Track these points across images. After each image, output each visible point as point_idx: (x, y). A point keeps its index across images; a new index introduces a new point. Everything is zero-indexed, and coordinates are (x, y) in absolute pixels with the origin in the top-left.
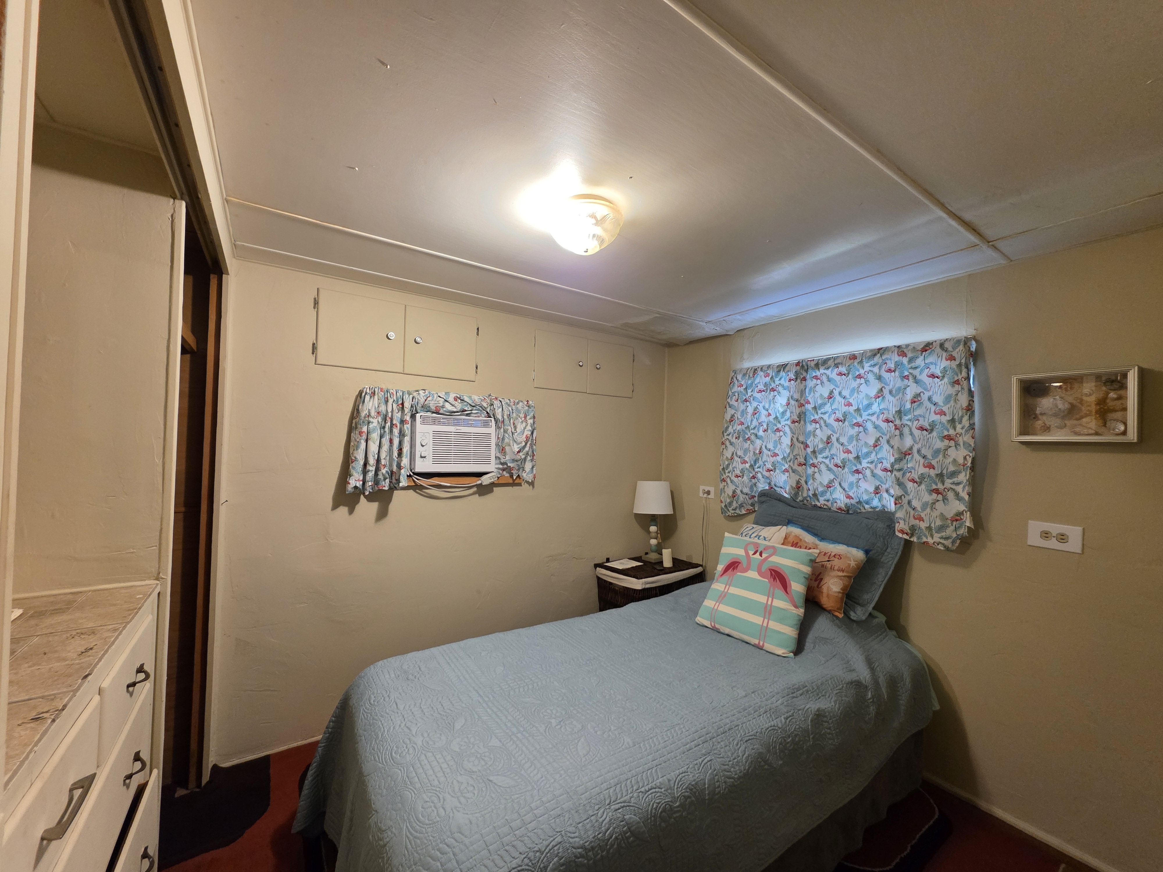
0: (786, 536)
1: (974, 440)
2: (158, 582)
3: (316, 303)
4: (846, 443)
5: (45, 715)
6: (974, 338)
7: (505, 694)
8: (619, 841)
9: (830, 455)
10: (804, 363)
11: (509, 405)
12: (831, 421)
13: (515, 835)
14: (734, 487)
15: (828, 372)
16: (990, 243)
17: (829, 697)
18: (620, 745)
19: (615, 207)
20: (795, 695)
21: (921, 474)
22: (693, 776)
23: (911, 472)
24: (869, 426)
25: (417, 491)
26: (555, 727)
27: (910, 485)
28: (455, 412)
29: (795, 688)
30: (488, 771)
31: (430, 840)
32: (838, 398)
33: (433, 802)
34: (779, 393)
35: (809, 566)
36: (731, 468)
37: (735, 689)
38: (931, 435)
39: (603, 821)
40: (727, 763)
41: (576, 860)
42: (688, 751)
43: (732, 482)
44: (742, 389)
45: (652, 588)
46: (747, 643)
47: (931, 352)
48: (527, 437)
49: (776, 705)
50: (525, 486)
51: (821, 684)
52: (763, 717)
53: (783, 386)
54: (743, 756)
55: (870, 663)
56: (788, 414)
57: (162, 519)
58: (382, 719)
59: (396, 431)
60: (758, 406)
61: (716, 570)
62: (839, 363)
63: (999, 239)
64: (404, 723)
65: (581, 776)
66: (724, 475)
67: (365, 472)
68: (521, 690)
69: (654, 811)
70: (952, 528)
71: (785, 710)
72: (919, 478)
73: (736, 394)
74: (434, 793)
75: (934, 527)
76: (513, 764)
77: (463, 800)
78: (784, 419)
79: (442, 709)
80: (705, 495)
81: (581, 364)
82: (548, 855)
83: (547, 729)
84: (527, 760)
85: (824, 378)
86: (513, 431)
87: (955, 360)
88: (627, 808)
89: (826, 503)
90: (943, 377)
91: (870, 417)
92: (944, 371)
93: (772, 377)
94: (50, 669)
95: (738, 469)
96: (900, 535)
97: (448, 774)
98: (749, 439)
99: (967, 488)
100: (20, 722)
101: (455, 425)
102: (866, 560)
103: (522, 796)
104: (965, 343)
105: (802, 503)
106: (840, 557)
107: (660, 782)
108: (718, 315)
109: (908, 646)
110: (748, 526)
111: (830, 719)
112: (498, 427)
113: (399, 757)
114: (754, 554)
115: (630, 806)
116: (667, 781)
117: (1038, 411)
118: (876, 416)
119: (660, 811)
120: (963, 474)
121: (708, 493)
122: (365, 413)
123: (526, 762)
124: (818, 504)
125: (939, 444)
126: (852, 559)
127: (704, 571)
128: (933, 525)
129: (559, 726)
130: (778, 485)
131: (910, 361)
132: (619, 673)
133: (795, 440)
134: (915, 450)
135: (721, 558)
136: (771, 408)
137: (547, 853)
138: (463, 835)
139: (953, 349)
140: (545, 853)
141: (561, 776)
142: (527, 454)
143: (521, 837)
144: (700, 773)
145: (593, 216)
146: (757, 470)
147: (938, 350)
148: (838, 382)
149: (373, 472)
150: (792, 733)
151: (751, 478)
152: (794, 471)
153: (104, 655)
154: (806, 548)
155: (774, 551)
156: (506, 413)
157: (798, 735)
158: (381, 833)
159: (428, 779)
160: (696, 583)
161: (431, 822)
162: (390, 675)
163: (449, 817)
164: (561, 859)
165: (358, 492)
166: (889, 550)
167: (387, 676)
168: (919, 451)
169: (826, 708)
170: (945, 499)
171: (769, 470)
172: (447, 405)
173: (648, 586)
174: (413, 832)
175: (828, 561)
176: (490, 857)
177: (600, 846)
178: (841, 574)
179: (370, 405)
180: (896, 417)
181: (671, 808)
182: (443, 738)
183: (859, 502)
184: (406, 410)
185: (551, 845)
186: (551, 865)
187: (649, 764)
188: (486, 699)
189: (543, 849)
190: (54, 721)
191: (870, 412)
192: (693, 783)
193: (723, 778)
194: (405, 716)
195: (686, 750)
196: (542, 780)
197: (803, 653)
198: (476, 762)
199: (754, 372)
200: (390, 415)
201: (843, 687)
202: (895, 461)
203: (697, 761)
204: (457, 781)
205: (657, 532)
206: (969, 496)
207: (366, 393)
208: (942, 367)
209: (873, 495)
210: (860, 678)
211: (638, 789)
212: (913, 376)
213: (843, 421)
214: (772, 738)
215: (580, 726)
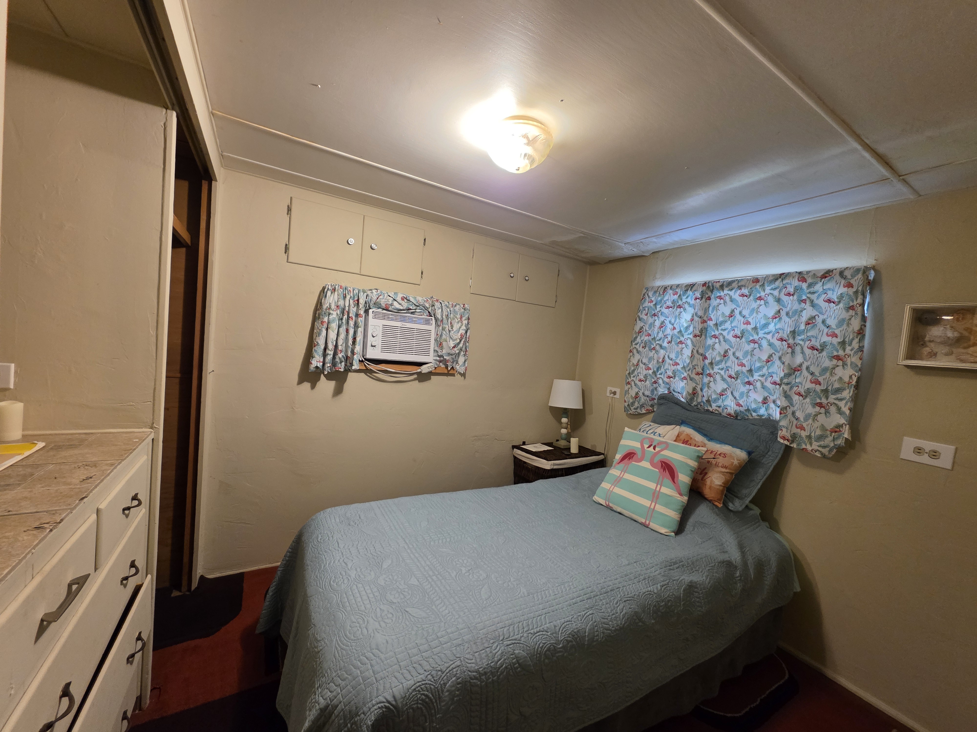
0: (678, 434)
1: (861, 361)
2: (152, 430)
3: (289, 210)
4: (741, 358)
5: (45, 525)
6: (873, 268)
7: (426, 544)
8: (508, 670)
9: (725, 367)
10: (710, 284)
11: (448, 307)
12: (730, 337)
13: (422, 656)
14: (637, 390)
15: (732, 293)
16: (901, 178)
17: (702, 572)
18: (517, 594)
19: (546, 128)
20: (671, 567)
21: (808, 389)
22: (576, 625)
23: (798, 386)
24: (764, 343)
25: (368, 374)
26: (464, 574)
27: (796, 398)
28: (401, 310)
29: (672, 562)
30: (406, 603)
31: (354, 652)
32: (738, 316)
33: (358, 623)
34: (685, 309)
35: (696, 461)
36: (636, 373)
37: (620, 558)
38: (821, 355)
39: (496, 653)
40: (607, 617)
41: (471, 681)
42: (573, 604)
43: (635, 385)
44: (652, 305)
45: (559, 469)
46: (636, 521)
47: (831, 279)
48: (461, 335)
49: (654, 574)
50: (458, 376)
51: (696, 561)
52: (642, 583)
53: (689, 304)
54: (621, 613)
55: (741, 547)
56: (691, 329)
57: (155, 380)
58: (325, 554)
59: (352, 323)
60: (665, 321)
61: (615, 458)
62: (742, 286)
63: (910, 173)
64: (343, 559)
65: (481, 615)
66: (629, 379)
67: (325, 355)
68: (440, 541)
69: (539, 649)
70: (831, 438)
71: (662, 580)
72: (804, 392)
73: (647, 309)
74: (360, 616)
75: (813, 436)
76: (427, 599)
77: (383, 624)
78: (687, 333)
79: (374, 550)
80: (612, 395)
81: (512, 275)
82: (448, 674)
83: (458, 575)
84: (438, 598)
85: (727, 299)
86: (450, 329)
87: (852, 287)
88: (518, 645)
89: (717, 408)
90: (839, 302)
91: (765, 336)
92: (841, 297)
93: (680, 295)
94: (57, 490)
95: (642, 375)
96: (782, 441)
97: (373, 602)
98: (654, 349)
99: (849, 404)
100: (25, 529)
101: (401, 321)
102: (748, 460)
103: (431, 626)
104: (864, 272)
105: (696, 407)
106: (725, 455)
107: (547, 627)
108: (636, 237)
109: (778, 536)
110: (646, 423)
111: (700, 591)
112: (437, 325)
113: (335, 585)
114: (649, 447)
115: (521, 643)
116: (553, 627)
117: (927, 339)
118: (771, 334)
119: (545, 649)
120: (848, 391)
121: (615, 393)
122: (326, 306)
123: (437, 600)
124: (711, 409)
125: (828, 363)
126: (735, 458)
127: (605, 458)
128: (813, 434)
129: (468, 574)
130: (676, 390)
131: (810, 286)
132: (523, 535)
133: (695, 352)
134: (804, 367)
135: (619, 449)
136: (676, 323)
137: (447, 673)
138: (380, 651)
139: (852, 276)
140: (445, 673)
141: (465, 614)
142: (461, 349)
143: (427, 658)
144: (582, 623)
145: (525, 136)
146: (659, 376)
147: (837, 277)
148: (739, 302)
149: (332, 356)
150: (666, 598)
151: (653, 383)
152: (691, 379)
153: (100, 483)
154: (695, 446)
155: (667, 446)
156: (445, 313)
157: (670, 600)
158: (316, 643)
159: (357, 604)
160: (598, 468)
161: (355, 638)
162: (335, 520)
163: (371, 637)
164: (458, 679)
165: (319, 371)
166: (770, 453)
167: (333, 521)
168: (808, 368)
169: (698, 581)
170: (827, 412)
171: (669, 377)
172: (395, 303)
173: (555, 467)
174: (341, 645)
175: (714, 458)
176: (400, 671)
177: (492, 672)
178: (724, 470)
179: (331, 300)
180: (790, 337)
181: (554, 648)
182: (372, 573)
183: (748, 410)
184: (361, 306)
185: (451, 667)
186: (450, 682)
187: (539, 612)
188: (411, 546)
189: (444, 670)
190: (51, 530)
191: (766, 330)
192: (576, 630)
193: (601, 629)
194: (344, 553)
195: (572, 604)
196: (448, 615)
197: (683, 534)
198: (397, 595)
199: (664, 290)
200: (347, 309)
201: (715, 565)
202: (784, 376)
203: (581, 613)
204: (380, 609)
205: (567, 424)
206: (850, 411)
207: (328, 289)
208: (839, 293)
209: (761, 404)
210: (731, 559)
211: (528, 631)
212: (810, 300)
213: (740, 338)
214: (647, 601)
215: (485, 575)
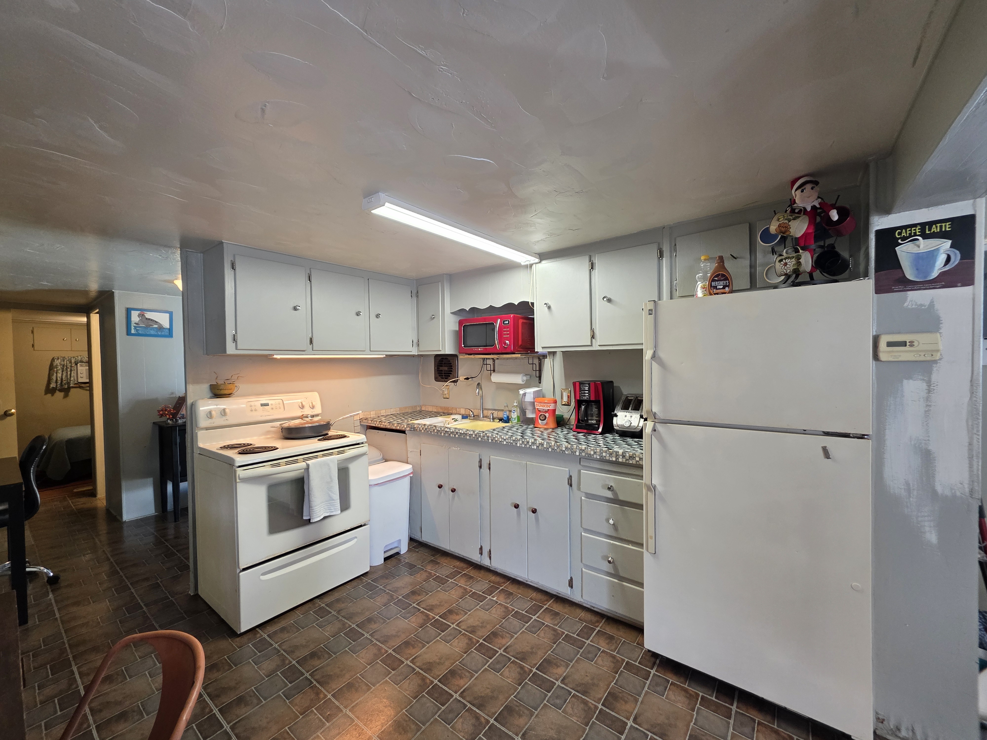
59: (69, 370)
67: (57, 383)
122: (55, 365)
149: (60, 383)
165: (55, 389)
179: (57, 362)
184: (73, 363)
200: (66, 365)
207: (56, 358)
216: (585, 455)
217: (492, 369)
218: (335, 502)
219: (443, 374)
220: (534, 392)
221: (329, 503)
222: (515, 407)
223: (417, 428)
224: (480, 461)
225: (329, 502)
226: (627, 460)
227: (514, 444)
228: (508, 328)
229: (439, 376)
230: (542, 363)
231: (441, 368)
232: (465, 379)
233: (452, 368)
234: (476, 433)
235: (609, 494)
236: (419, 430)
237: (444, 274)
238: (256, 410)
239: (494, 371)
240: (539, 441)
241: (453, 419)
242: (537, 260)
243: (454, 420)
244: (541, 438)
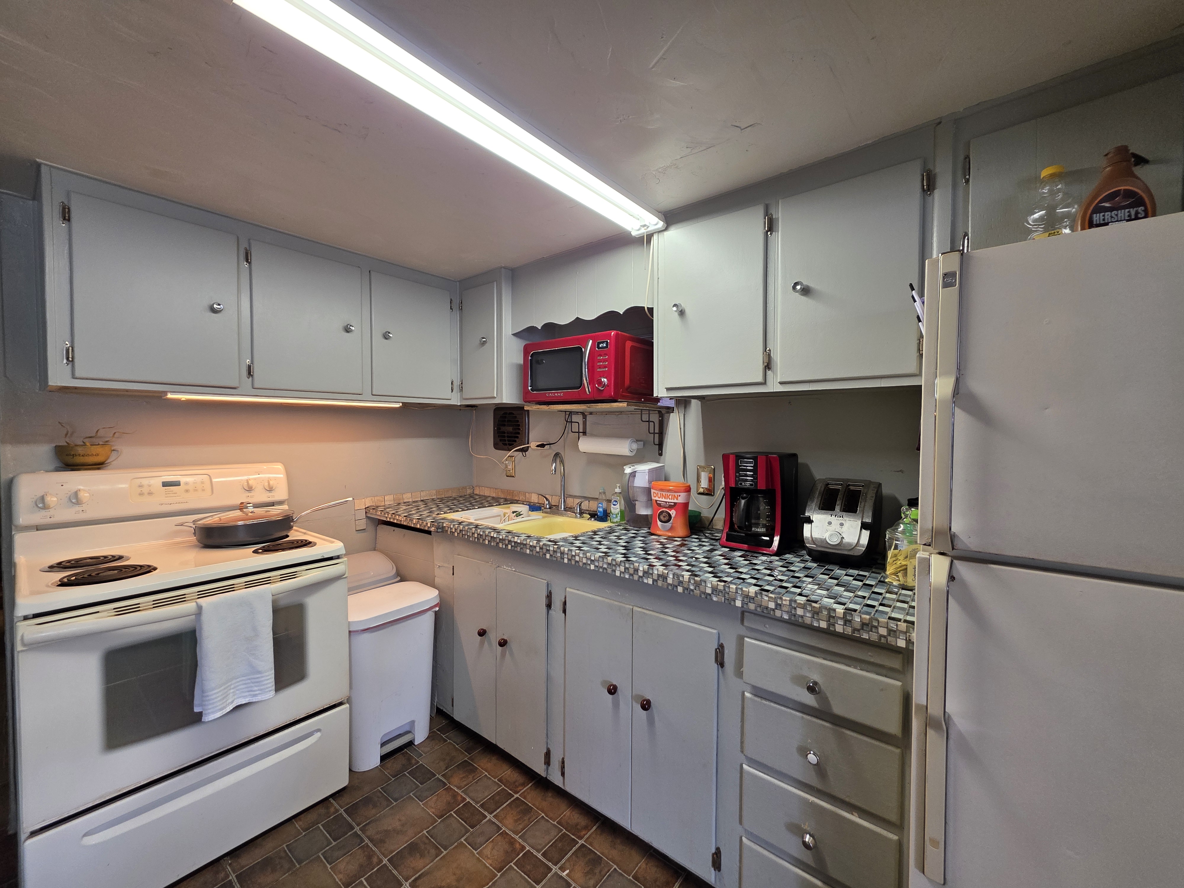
216: (756, 607)
217: (581, 430)
218: (262, 677)
219: (506, 439)
220: (651, 471)
221: (249, 679)
222: (618, 494)
223: (447, 529)
224: (549, 596)
225: (249, 677)
226: (854, 630)
227: (609, 571)
228: (606, 354)
229: (500, 440)
230: (665, 420)
231: (503, 429)
232: (538, 446)
233: (520, 429)
234: (541, 544)
235: (809, 699)
236: (451, 532)
237: (501, 267)
238: (150, 494)
239: (584, 433)
240: (659, 569)
241: (513, 512)
242: (661, 224)
243: (515, 514)
244: (664, 562)
